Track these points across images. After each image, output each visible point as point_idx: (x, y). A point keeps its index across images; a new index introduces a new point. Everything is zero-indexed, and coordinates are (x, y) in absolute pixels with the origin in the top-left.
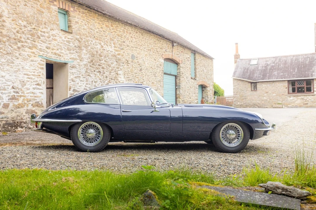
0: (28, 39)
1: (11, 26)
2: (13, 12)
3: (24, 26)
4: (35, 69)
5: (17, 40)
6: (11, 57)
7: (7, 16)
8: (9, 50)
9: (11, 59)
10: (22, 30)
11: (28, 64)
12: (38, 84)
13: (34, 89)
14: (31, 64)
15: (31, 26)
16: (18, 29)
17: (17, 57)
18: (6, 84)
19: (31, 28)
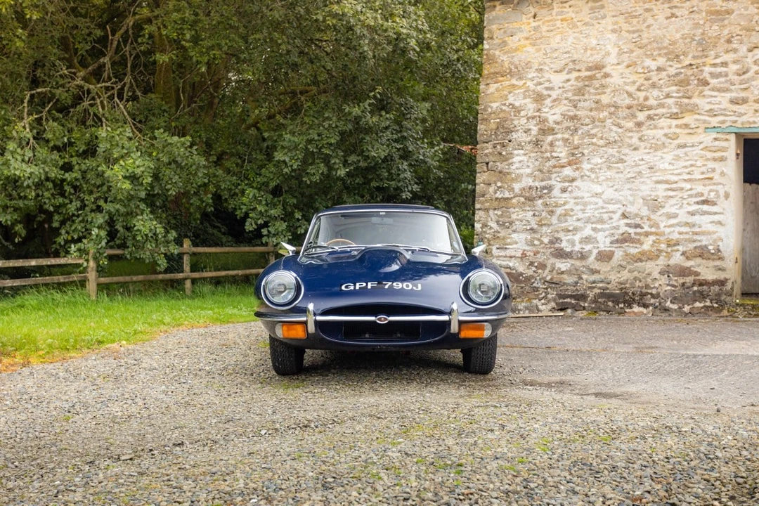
0: (668, 96)
1: (624, 79)
2: (632, 46)
3: (659, 69)
4: (692, 166)
5: (635, 109)
6: (616, 150)
7: (615, 61)
8: (613, 134)
9: (617, 155)
10: (651, 82)
11: (669, 157)
12: (705, 202)
13: (692, 214)
14: (677, 156)
15: (679, 62)
16: (641, 81)
17: (632, 146)
18: (604, 210)
19: (680, 66)
